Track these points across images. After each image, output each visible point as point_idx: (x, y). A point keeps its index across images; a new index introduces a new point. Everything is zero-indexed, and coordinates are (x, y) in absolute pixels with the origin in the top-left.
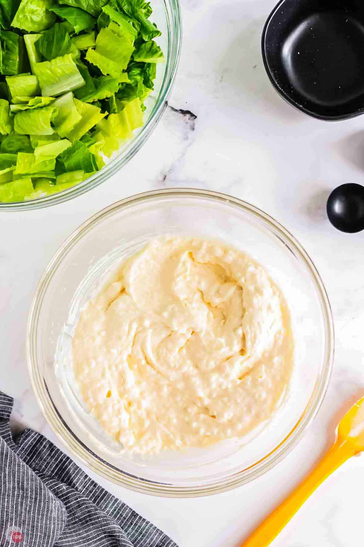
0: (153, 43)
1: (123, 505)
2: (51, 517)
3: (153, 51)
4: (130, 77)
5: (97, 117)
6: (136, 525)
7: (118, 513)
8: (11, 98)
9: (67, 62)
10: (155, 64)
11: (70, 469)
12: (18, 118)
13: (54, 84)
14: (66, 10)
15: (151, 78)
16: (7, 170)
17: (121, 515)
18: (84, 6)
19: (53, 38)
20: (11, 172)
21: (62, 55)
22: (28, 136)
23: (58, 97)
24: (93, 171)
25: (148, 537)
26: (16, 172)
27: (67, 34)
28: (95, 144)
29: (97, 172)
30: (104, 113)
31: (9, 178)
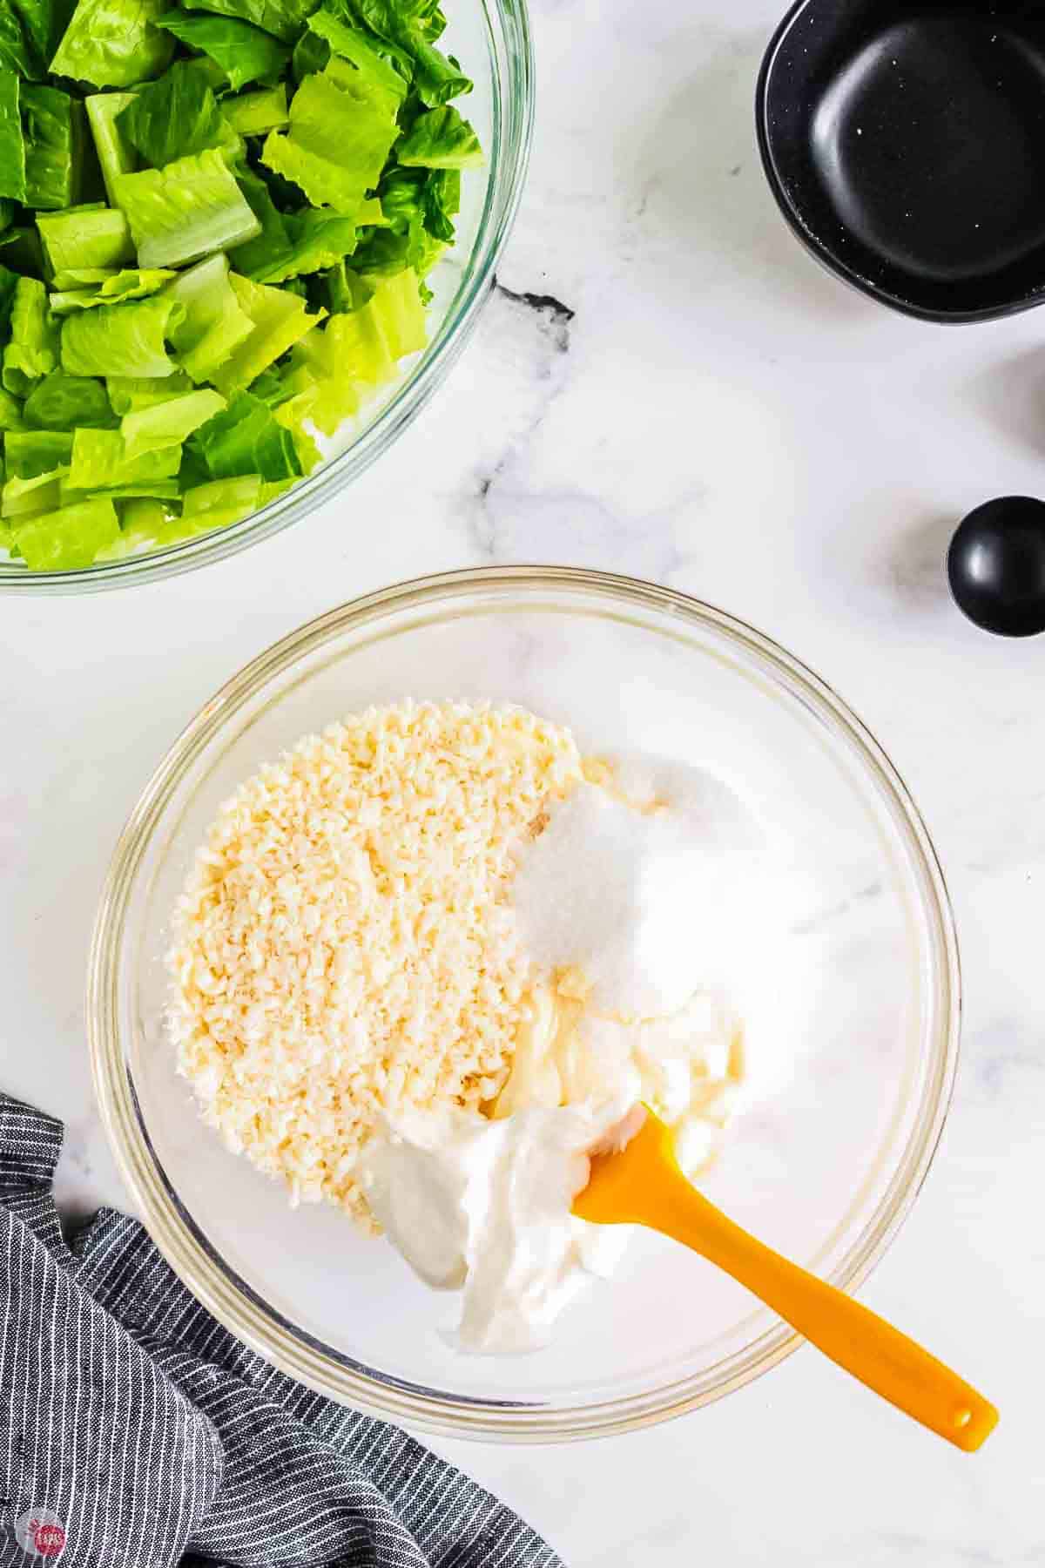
0: (450, 111)
2: (178, 1463)
3: (451, 135)
4: (386, 210)
5: (297, 326)
7: (368, 1446)
8: (51, 272)
9: (210, 172)
10: (455, 173)
12: (72, 332)
13: (172, 232)
14: (206, 26)
15: (445, 210)
16: (44, 478)
17: (377, 1452)
18: (256, 13)
19: (169, 101)
20: (55, 484)
21: (196, 151)
22: (102, 381)
23: (183, 268)
24: (287, 476)
25: (454, 1515)
26: (70, 485)
27: (209, 93)
28: (292, 401)
29: (298, 481)
30: (316, 312)
31: (51, 501)
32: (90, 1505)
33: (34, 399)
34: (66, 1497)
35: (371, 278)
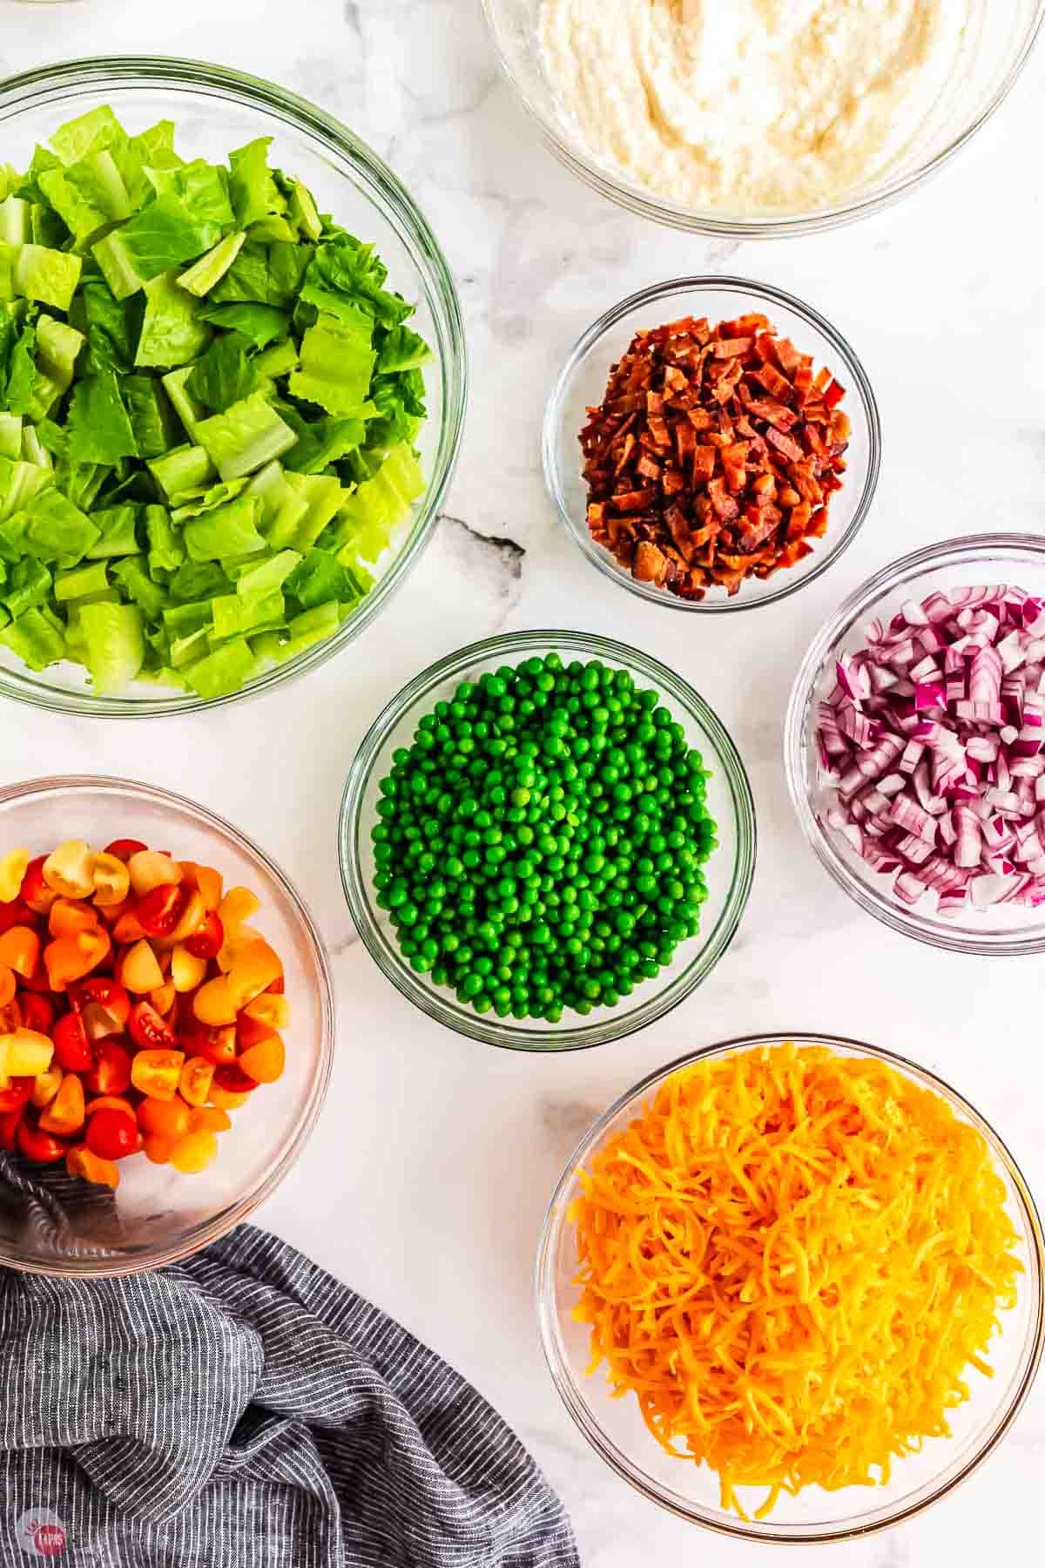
0: (403, 328)
1: (390, 1322)
2: (227, 1369)
3: (408, 345)
4: (378, 407)
5: (337, 498)
6: (413, 1361)
7: (379, 1337)
8: (166, 497)
9: (257, 409)
10: (418, 370)
11: (281, 1258)
12: (191, 534)
13: (238, 453)
14: (231, 312)
15: (416, 396)
16: (197, 635)
17: (385, 1342)
18: (262, 295)
19: (216, 367)
20: (204, 637)
21: (242, 396)
22: (217, 562)
23: (253, 474)
24: (354, 597)
25: (434, 1388)
26: (212, 637)
27: (242, 354)
28: (348, 545)
29: (363, 600)
30: (348, 486)
31: (204, 650)
32: (169, 1411)
33: (175, 584)
34: (152, 1410)
35: (376, 451)
